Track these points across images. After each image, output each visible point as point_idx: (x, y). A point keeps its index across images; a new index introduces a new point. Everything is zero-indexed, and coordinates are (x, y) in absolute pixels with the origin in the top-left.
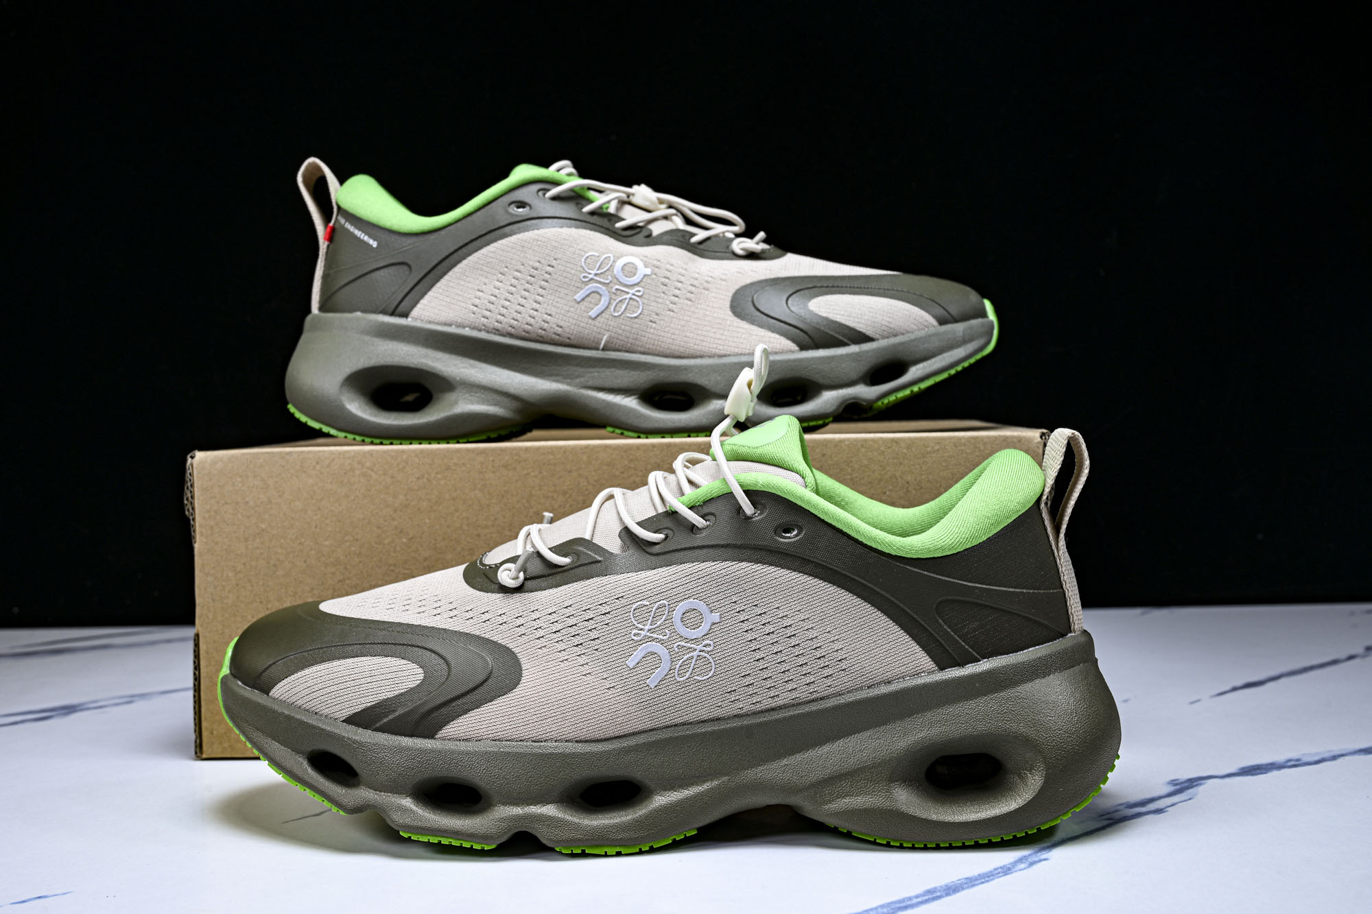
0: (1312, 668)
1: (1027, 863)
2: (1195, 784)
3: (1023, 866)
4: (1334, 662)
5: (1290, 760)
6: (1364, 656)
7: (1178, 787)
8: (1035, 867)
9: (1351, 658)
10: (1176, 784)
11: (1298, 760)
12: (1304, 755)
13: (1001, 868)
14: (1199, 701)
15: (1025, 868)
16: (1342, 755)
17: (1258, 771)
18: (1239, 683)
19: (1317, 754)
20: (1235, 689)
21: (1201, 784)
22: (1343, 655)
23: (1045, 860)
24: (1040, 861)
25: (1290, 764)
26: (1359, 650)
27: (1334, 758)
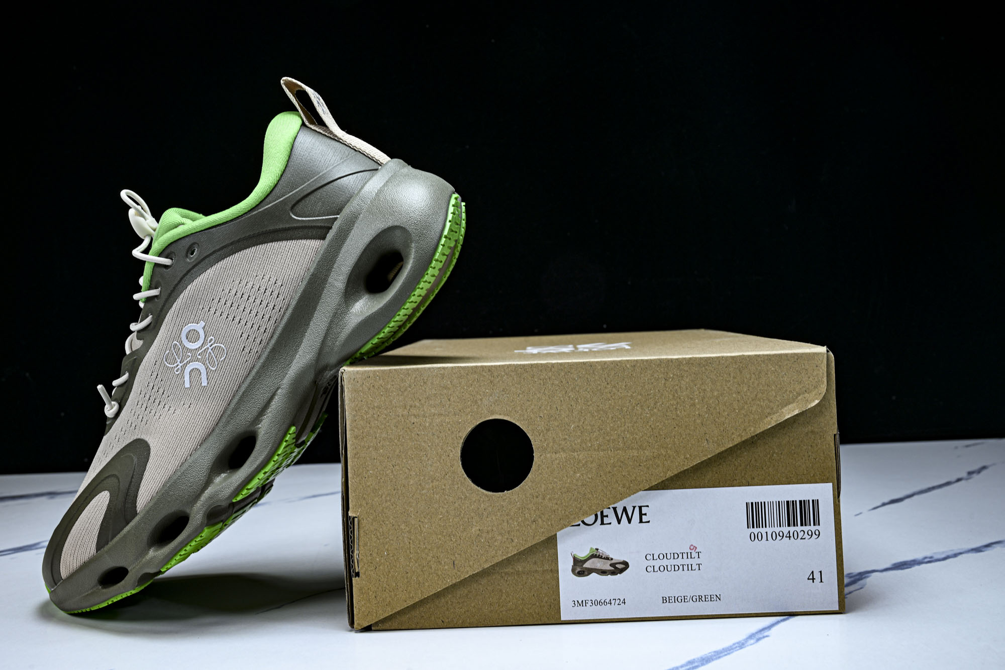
0: (933, 488)
1: (755, 639)
2: (864, 576)
3: (752, 641)
4: (948, 484)
5: (926, 558)
6: (967, 479)
7: (852, 579)
8: (761, 642)
9: (959, 480)
10: (851, 577)
11: (931, 557)
12: (935, 553)
13: (737, 643)
14: (861, 513)
15: (754, 644)
16: (961, 553)
17: (905, 566)
18: (886, 500)
19: (943, 553)
20: (884, 504)
21: (868, 577)
22: (953, 479)
23: (767, 636)
24: (764, 637)
25: (926, 560)
26: (964, 475)
27: (955, 555)
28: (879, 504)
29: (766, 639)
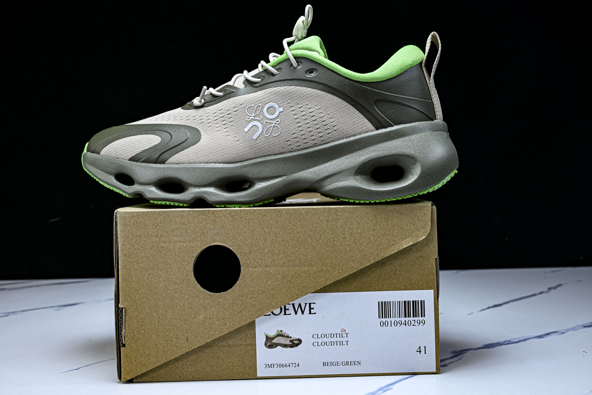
0: (524, 298)
1: (383, 391)
2: (463, 352)
3: (381, 392)
4: (534, 295)
5: (506, 341)
6: (546, 292)
7: (455, 354)
8: (386, 393)
9: (541, 293)
10: (454, 353)
11: (510, 341)
12: (513, 339)
13: (371, 393)
14: (472, 313)
15: (381, 393)
16: (529, 339)
17: (491, 347)
18: (491, 305)
19: (518, 338)
20: (489, 308)
21: (465, 353)
22: (538, 292)
23: (391, 389)
24: (389, 389)
25: (506, 343)
26: (545, 289)
27: (525, 340)
28: (485, 307)
29: (391, 390)
